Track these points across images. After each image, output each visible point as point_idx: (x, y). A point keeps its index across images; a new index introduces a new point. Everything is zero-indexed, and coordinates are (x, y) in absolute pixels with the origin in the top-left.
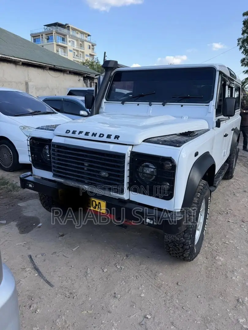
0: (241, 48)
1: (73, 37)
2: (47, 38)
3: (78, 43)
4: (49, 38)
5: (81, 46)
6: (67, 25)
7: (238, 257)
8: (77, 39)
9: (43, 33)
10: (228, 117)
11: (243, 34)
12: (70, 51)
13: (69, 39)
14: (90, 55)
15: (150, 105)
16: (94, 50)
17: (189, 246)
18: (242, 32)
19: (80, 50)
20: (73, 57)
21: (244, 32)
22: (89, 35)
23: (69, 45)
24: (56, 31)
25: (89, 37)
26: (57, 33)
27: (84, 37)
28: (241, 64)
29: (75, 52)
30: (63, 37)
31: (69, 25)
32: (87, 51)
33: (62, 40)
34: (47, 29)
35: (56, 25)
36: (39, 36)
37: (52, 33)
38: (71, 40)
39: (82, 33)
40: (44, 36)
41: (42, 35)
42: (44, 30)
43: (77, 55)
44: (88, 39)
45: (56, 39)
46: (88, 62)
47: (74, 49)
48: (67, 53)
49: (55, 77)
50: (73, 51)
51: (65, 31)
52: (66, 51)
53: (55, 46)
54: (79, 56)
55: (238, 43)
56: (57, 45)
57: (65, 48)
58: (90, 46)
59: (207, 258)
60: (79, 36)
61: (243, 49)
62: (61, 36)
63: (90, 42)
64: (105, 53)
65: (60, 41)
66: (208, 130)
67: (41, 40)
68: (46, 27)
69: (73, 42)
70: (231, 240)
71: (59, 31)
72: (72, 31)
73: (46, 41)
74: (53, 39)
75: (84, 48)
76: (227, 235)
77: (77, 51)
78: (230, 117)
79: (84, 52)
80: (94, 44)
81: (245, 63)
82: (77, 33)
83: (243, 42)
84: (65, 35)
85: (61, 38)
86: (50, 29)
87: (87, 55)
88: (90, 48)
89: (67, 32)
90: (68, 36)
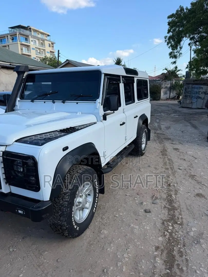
0: (168, 44)
1: (34, 37)
2: (12, 38)
3: (39, 42)
4: (14, 38)
5: (42, 44)
6: (29, 27)
7: (120, 228)
8: (38, 39)
9: (8, 34)
10: (113, 111)
11: (168, 33)
12: (33, 49)
13: (31, 39)
14: (51, 52)
15: (54, 102)
16: (53, 48)
17: (66, 227)
18: (167, 31)
19: (41, 48)
20: (36, 54)
21: (169, 31)
22: (48, 36)
23: (32, 44)
24: (19, 32)
25: (49, 37)
26: (20, 34)
27: (44, 37)
28: (169, 57)
29: (37, 50)
30: (26, 37)
31: (31, 27)
32: (48, 49)
33: (25, 40)
34: (11, 31)
35: (19, 27)
36: (5, 37)
37: (16, 35)
38: (32, 39)
39: (42, 33)
40: (9, 37)
41: (7, 36)
42: (8, 32)
43: (39, 53)
44: (48, 38)
45: (20, 39)
46: (47, 58)
47: (36, 48)
48: (30, 51)
49: (8, 74)
50: (35, 49)
51: (27, 32)
52: (29, 48)
53: (19, 45)
54: (41, 53)
55: (165, 40)
56: (21, 44)
57: (28, 46)
58: (50, 44)
59: (93, 232)
60: (40, 36)
61: (170, 45)
62: (24, 36)
63: (50, 41)
64: (59, 51)
65: (23, 41)
66: (95, 123)
67: (6, 41)
68: (10, 29)
69: (35, 41)
70: (121, 212)
71: (22, 33)
72: (34, 33)
73: (11, 41)
74: (17, 39)
75: (45, 46)
76: (119, 208)
77: (39, 49)
78: (115, 111)
79: (45, 50)
80: (53, 42)
81: (172, 56)
82: (38, 34)
83: (169, 39)
84: (27, 36)
85: (24, 38)
86: (14, 31)
87: (48, 52)
88: (50, 47)
89: (29, 33)
90: (30, 36)
